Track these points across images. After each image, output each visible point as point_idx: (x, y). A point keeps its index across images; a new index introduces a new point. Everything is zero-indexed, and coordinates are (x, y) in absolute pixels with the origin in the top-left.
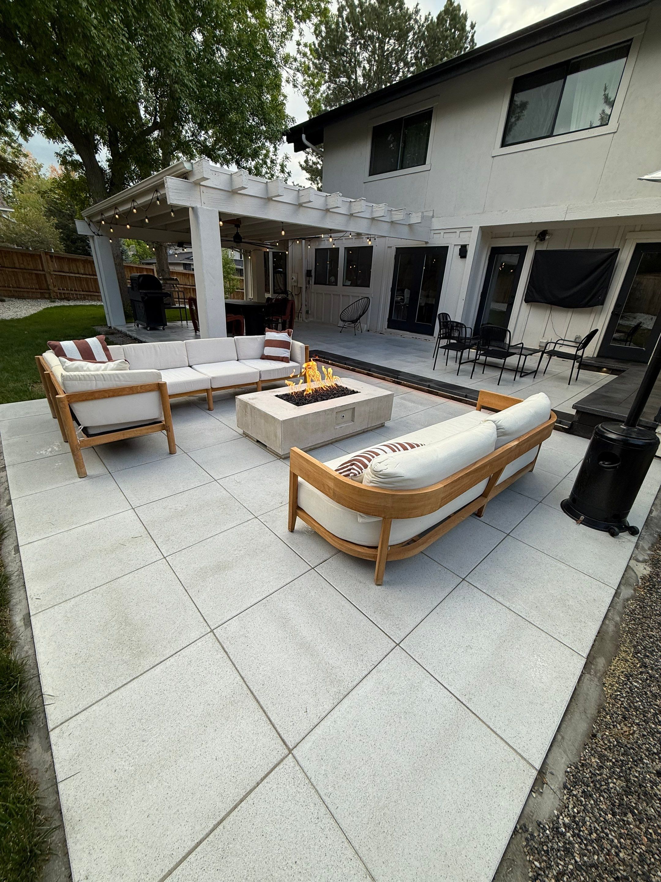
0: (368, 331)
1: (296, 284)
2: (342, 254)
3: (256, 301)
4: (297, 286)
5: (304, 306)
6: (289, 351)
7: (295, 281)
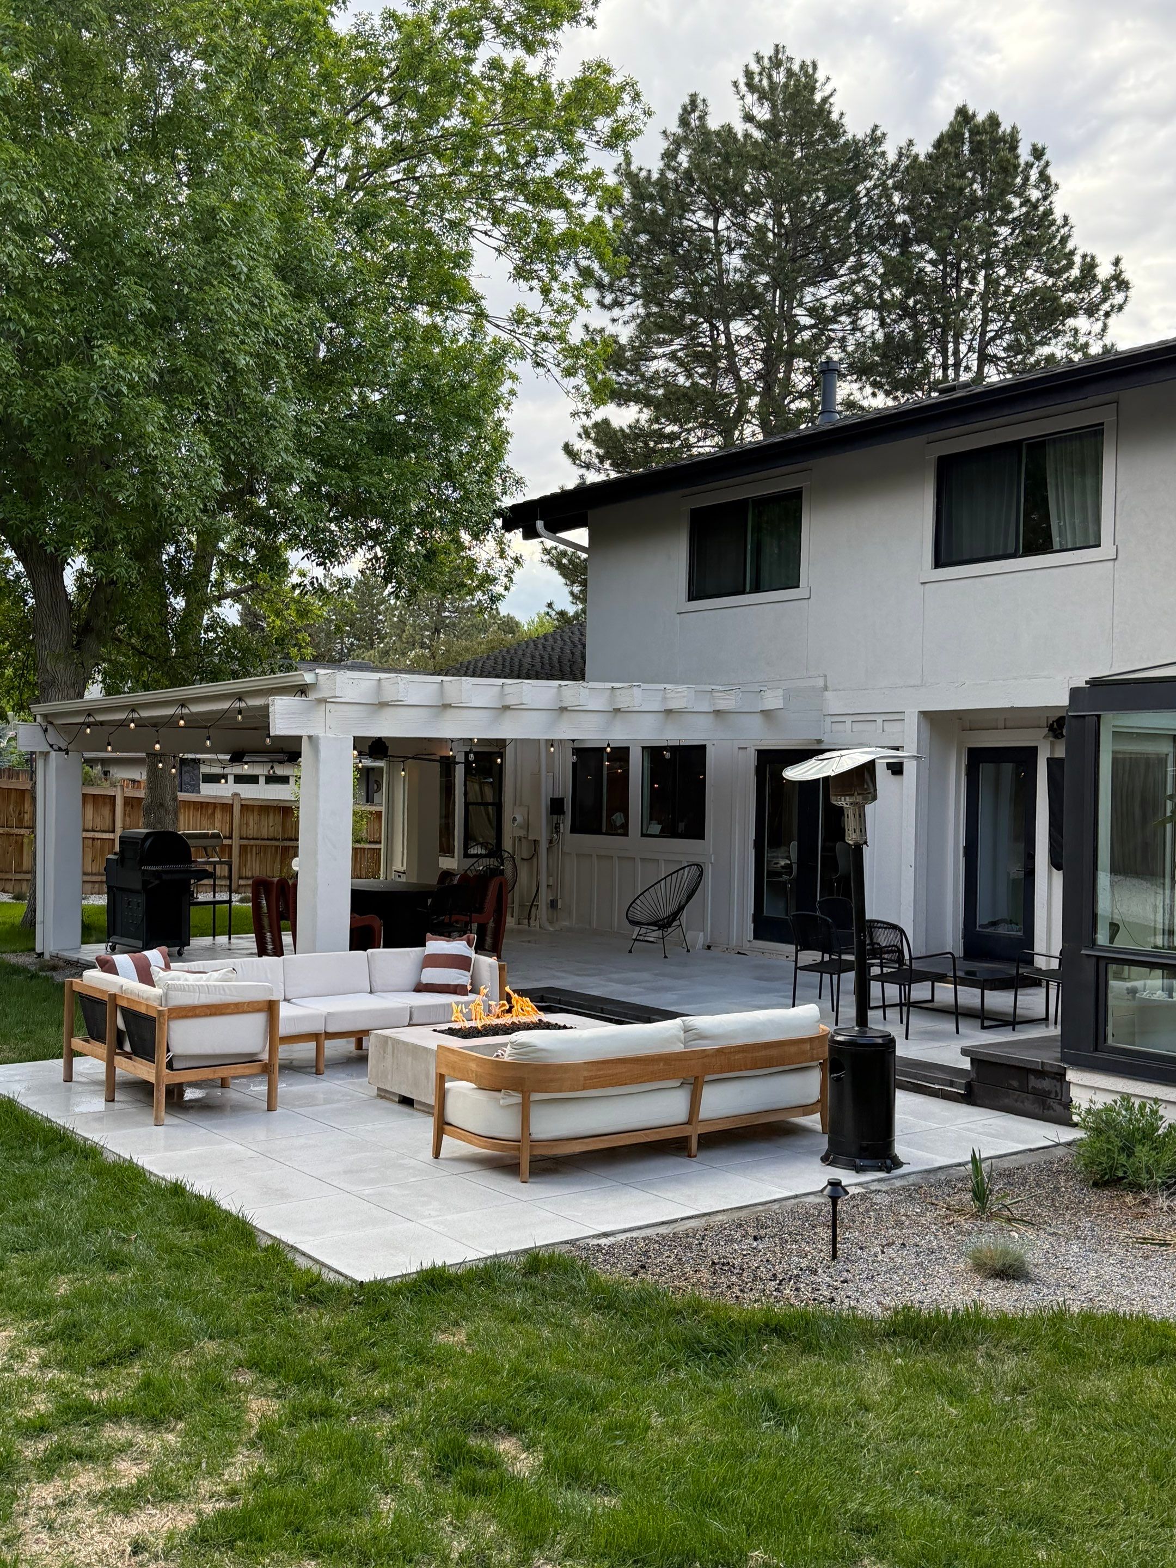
0: (709, 947)
1: (522, 833)
2: (636, 761)
3: (414, 881)
4: (526, 838)
5: (543, 889)
6: (469, 974)
7: (521, 827)
